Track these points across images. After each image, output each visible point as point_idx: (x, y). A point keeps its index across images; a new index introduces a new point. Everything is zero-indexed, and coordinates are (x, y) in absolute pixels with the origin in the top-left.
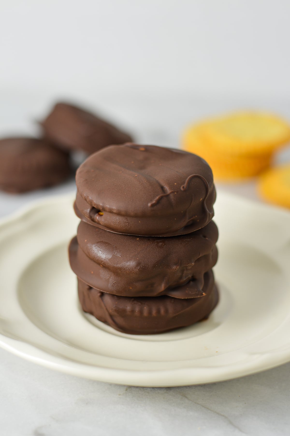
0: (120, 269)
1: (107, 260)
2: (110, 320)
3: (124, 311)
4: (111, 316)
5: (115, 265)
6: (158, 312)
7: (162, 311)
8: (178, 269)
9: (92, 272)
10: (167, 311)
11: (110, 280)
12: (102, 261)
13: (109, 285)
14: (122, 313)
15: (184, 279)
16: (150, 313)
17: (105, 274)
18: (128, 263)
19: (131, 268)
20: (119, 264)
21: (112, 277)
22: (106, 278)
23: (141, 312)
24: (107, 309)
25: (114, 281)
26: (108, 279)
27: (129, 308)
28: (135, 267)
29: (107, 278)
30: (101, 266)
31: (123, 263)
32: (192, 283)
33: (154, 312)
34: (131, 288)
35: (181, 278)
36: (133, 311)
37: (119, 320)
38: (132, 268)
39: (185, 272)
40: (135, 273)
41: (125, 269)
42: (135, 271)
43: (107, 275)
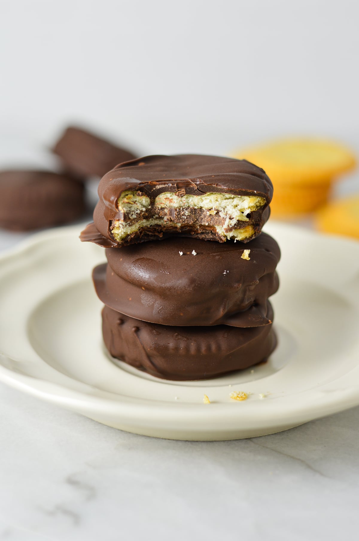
0: (169, 289)
1: (152, 280)
2: (147, 363)
3: (166, 348)
4: (149, 357)
5: (163, 285)
6: (209, 348)
7: (214, 347)
8: (241, 287)
9: (130, 299)
10: (219, 348)
11: (155, 306)
12: (144, 282)
13: (154, 311)
14: (162, 351)
15: (246, 303)
16: (198, 350)
17: (147, 299)
18: (180, 281)
19: (183, 287)
20: (168, 283)
21: (157, 302)
22: (149, 304)
23: (187, 349)
24: (143, 348)
25: (160, 307)
26: (153, 305)
27: (171, 345)
28: (189, 286)
29: (151, 304)
30: (143, 290)
31: (173, 281)
32: (254, 309)
33: (203, 349)
34: (182, 314)
35: (242, 301)
36: (177, 349)
37: (159, 362)
38: (185, 286)
39: (247, 293)
40: (188, 293)
41: (176, 288)
42: (189, 290)
43: (151, 300)
